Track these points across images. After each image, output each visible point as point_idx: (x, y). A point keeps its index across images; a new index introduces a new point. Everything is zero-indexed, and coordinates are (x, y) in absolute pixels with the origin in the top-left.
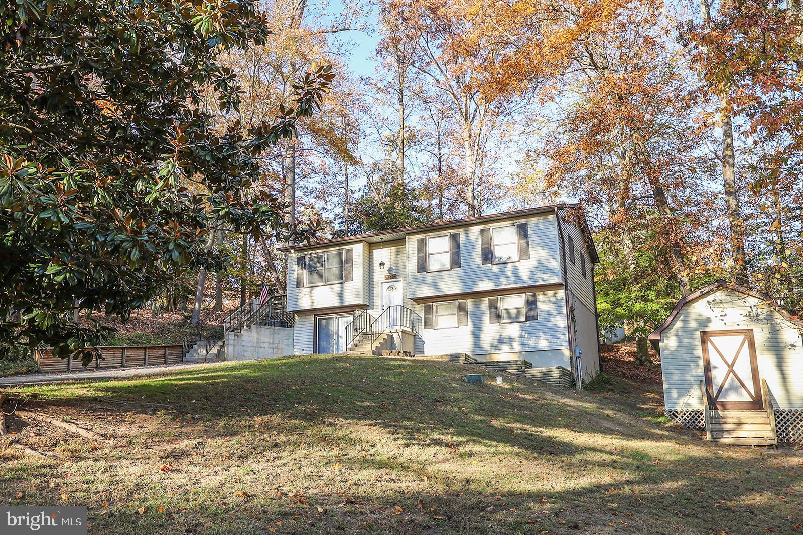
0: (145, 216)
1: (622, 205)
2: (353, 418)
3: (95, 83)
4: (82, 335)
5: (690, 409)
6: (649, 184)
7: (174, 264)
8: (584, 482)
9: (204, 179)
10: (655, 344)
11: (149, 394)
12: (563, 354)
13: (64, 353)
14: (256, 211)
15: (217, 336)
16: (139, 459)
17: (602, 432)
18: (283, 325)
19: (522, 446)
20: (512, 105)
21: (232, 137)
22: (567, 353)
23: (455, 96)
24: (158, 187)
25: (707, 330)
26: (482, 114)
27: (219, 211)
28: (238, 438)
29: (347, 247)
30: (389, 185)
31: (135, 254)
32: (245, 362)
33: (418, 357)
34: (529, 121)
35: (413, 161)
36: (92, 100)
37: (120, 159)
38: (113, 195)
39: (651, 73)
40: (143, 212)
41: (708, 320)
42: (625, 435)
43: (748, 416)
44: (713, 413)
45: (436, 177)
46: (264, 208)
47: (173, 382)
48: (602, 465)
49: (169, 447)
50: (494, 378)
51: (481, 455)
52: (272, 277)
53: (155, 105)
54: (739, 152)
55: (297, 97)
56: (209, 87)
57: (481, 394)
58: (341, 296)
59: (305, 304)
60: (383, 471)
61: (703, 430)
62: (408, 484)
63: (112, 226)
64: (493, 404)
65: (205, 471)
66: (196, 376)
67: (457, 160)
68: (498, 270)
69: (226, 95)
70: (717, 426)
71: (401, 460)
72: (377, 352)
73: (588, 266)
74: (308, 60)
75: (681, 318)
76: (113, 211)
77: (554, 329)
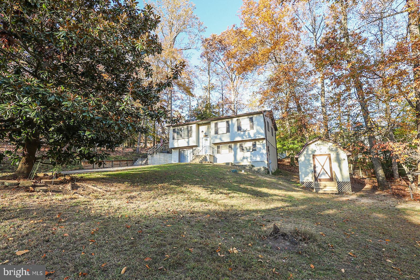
0: (120, 115)
1: (286, 111)
2: (192, 184)
3: (101, 68)
4: (98, 156)
5: (309, 181)
6: (295, 103)
7: (130, 131)
8: (272, 206)
9: (140, 102)
10: (297, 159)
11: (121, 176)
12: (265, 162)
13: (92, 162)
14: (158, 113)
15: (145, 156)
16: (118, 199)
17: (278, 189)
18: (168, 152)
19: (251, 194)
20: (248, 76)
21: (150, 87)
22: (266, 162)
23: (228, 72)
24: (124, 104)
25: (314, 154)
26: (237, 79)
27: (146, 113)
28: (153, 191)
29: (190, 126)
30: (205, 104)
31: (116, 128)
32: (155, 165)
33: (215, 164)
34: (254, 81)
35: (213, 95)
36: (100, 73)
37: (110, 95)
38: (108, 107)
39: (296, 64)
40: (119, 113)
41: (315, 151)
42: (286, 190)
43: (328, 183)
44: (316, 183)
45: (221, 101)
46: (161, 112)
47: (130, 172)
48: (278, 200)
49: (129, 195)
50: (241, 171)
51: (237, 197)
52: (164, 136)
53: (122, 76)
54: (326, 92)
55: (172, 73)
56: (141, 69)
57: (237, 176)
58: (188, 142)
59: (176, 146)
60: (203, 203)
61: (313, 188)
62: (212, 207)
63: (108, 118)
64: (241, 180)
65: (142, 203)
66: (138, 170)
67: (228, 95)
68: (243, 133)
69: (147, 72)
70: (318, 187)
71: (209, 199)
72: (201, 162)
73: (274, 132)
74: (176, 60)
75: (306, 150)
76: (109, 113)
77: (262, 154)
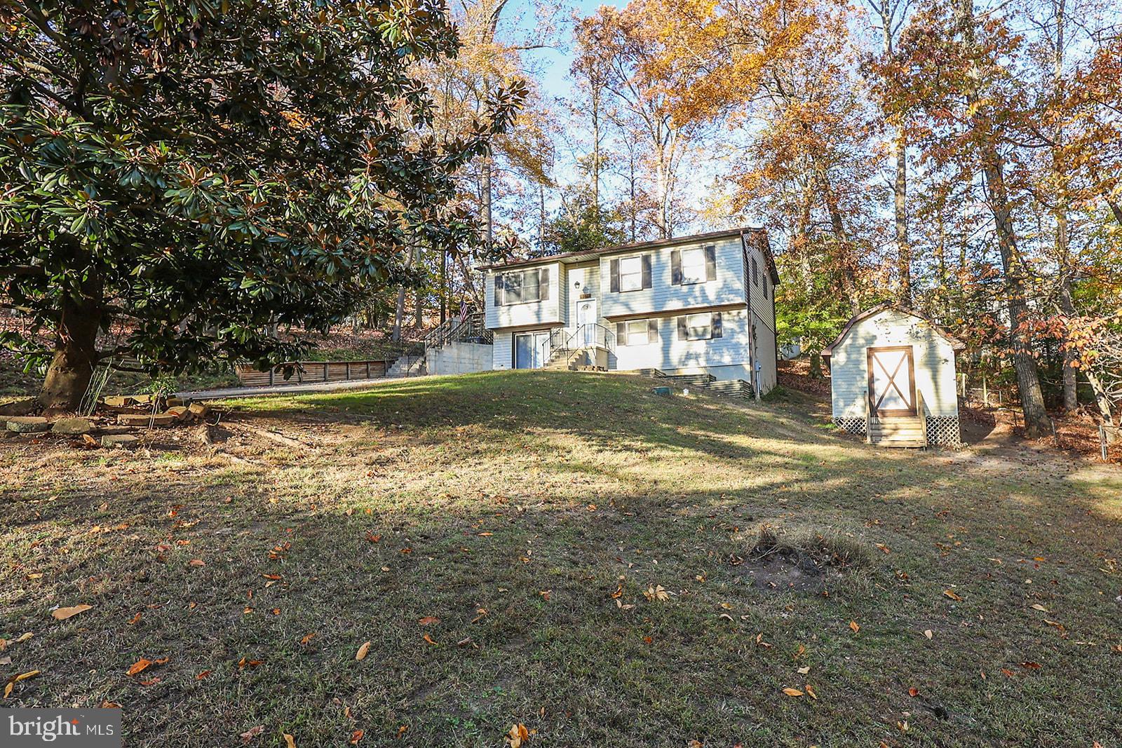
0: (340, 232)
1: (802, 231)
2: (550, 427)
3: (280, 92)
4: (282, 349)
5: (854, 417)
6: (827, 210)
7: (372, 279)
8: (760, 481)
9: (399, 196)
10: (827, 359)
11: (352, 406)
12: (744, 368)
13: (265, 366)
14: (452, 228)
15: (419, 352)
16: (345, 466)
17: (777, 438)
18: (482, 341)
19: (705, 450)
20: (703, 130)
21: (425, 153)
22: (748, 368)
23: (647, 120)
24: (351, 202)
25: (872, 346)
26: (674, 138)
27: (415, 227)
28: (441, 445)
29: (543, 267)
30: (583, 207)
31: (331, 269)
32: (446, 376)
33: (611, 371)
34: (719, 147)
35: (607, 184)
36: (278, 110)
37: (312, 174)
38: (305, 209)
39: (835, 102)
40: (338, 228)
41: (875, 337)
42: (797, 440)
43: (904, 422)
44: (874, 420)
45: (630, 200)
46: (460, 226)
47: (376, 395)
48: (776, 466)
49: (374, 455)
50: (681, 391)
51: (668, 459)
52: (470, 295)
53: (344, 118)
54: (910, 181)
55: (491, 113)
56: (401, 100)
57: (669, 405)
58: (538, 314)
59: (504, 322)
60: (578, 474)
61: (864, 435)
62: (602, 485)
63: (306, 240)
64: (679, 414)
65: (410, 476)
66: (398, 389)
67: (649, 183)
68: (687, 291)
69: (418, 110)
70: (877, 432)
71: (595, 464)
72: (573, 367)
73: (770, 287)
74: (502, 77)
75: (851, 335)
76: (307, 226)
77: (736, 347)
